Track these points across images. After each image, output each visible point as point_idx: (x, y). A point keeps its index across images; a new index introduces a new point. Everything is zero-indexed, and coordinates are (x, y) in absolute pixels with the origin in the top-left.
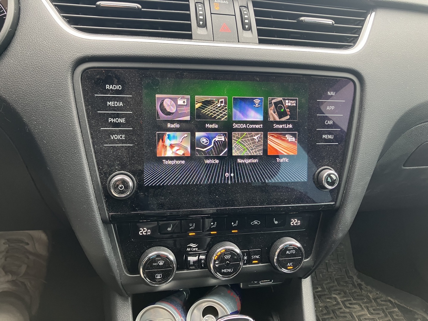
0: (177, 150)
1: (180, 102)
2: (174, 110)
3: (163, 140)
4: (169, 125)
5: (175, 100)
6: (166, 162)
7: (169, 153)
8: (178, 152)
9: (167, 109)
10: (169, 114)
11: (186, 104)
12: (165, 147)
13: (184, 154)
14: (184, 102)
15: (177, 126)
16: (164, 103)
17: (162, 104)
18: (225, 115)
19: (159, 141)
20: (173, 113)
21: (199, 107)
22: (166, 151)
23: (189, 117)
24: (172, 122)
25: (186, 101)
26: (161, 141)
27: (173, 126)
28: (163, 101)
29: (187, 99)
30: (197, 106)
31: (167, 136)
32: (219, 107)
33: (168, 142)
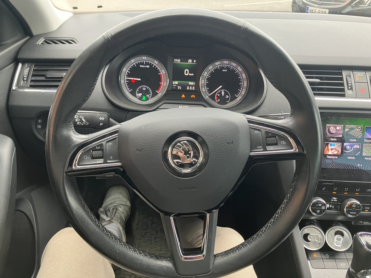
0: (334, 151)
1: (338, 128)
2: (334, 132)
3: (328, 146)
4: (331, 139)
5: (336, 127)
6: (328, 157)
7: (330, 153)
8: (334, 152)
9: (331, 132)
10: (332, 134)
11: (341, 129)
12: (328, 149)
13: (337, 153)
14: (340, 128)
15: (335, 140)
16: (330, 129)
17: (329, 129)
18: (361, 135)
19: (326, 147)
20: (334, 133)
21: (347, 131)
22: (328, 151)
23: (342, 135)
24: (333, 138)
25: (341, 128)
26: (327, 146)
27: (333, 140)
28: (330, 127)
29: (342, 127)
30: (346, 130)
31: (330, 144)
32: (358, 131)
33: (330, 147)
